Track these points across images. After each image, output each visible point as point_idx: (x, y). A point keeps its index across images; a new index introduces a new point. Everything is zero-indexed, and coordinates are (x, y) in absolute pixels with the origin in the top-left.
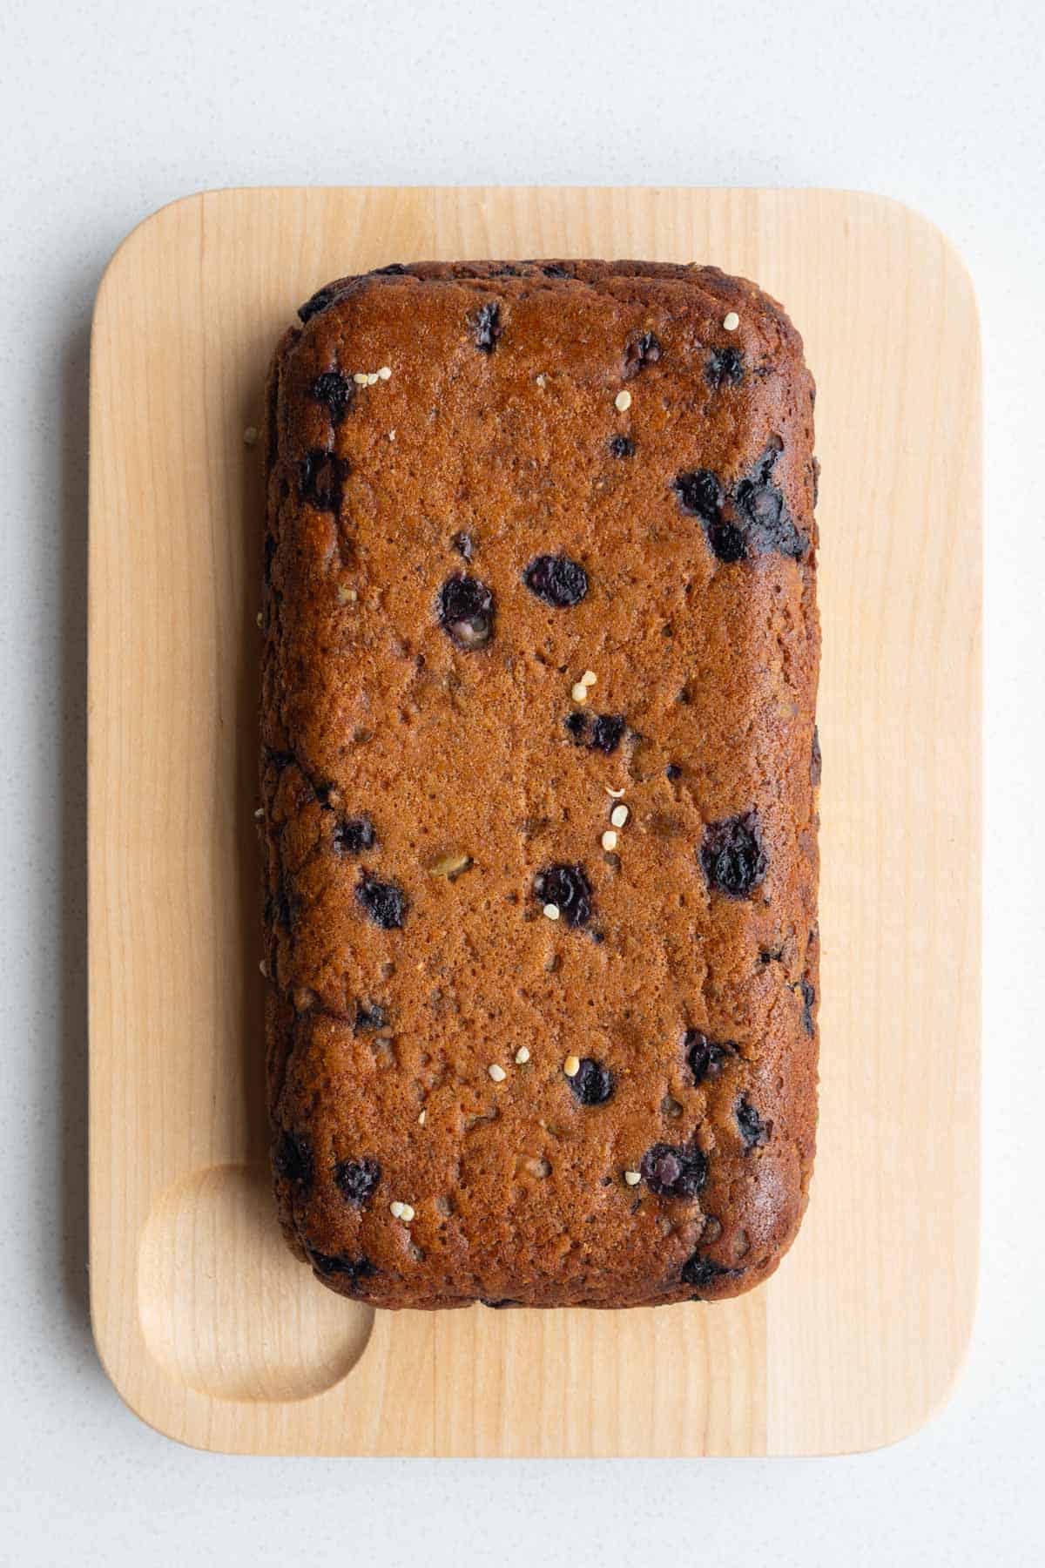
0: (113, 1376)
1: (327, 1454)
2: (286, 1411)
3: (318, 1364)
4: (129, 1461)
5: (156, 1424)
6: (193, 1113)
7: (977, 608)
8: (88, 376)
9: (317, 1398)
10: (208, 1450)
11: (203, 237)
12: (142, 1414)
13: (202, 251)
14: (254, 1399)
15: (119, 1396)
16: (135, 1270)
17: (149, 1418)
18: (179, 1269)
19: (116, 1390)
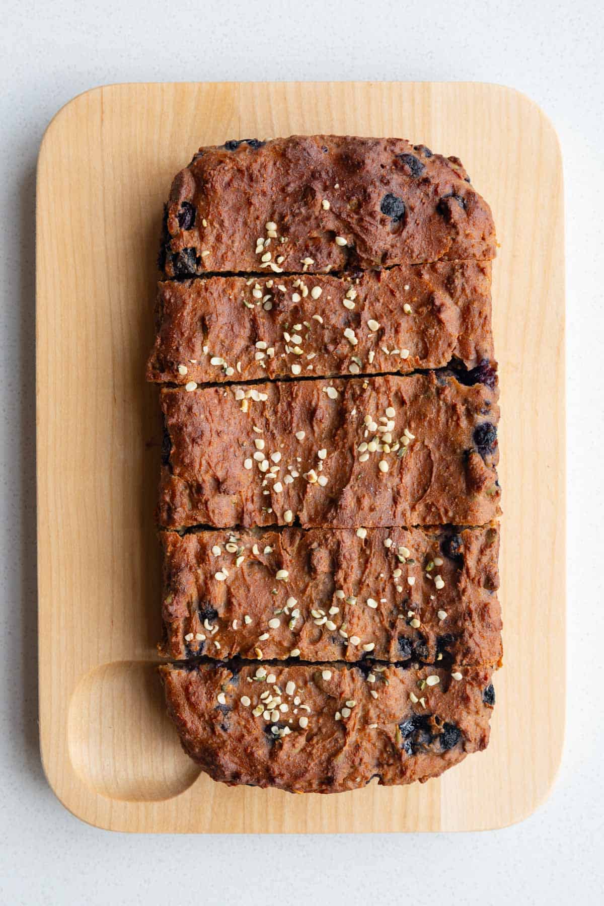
0: (53, 787)
1: (180, 832)
2: (156, 806)
3: (175, 779)
4: (66, 831)
5: (79, 815)
6: (99, 630)
7: (562, 329)
8: (35, 196)
9: (174, 799)
10: (110, 830)
11: (103, 112)
12: (71, 809)
13: (102, 120)
14: (137, 800)
15: (58, 798)
16: (66, 723)
17: (74, 812)
18: (92, 723)
19: (55, 795)
